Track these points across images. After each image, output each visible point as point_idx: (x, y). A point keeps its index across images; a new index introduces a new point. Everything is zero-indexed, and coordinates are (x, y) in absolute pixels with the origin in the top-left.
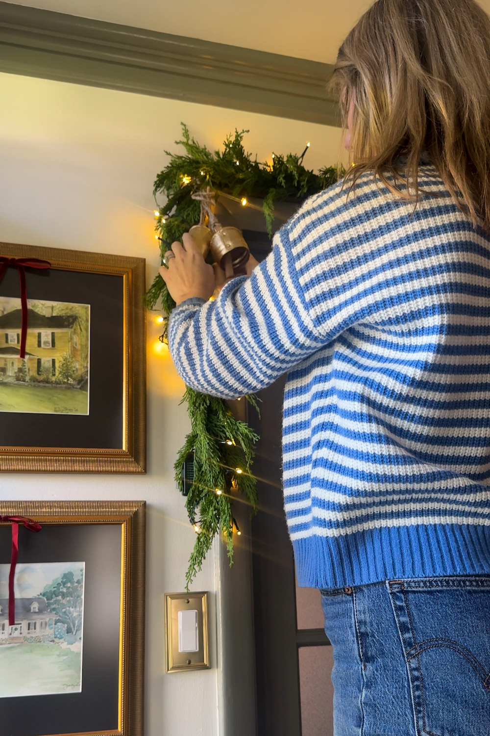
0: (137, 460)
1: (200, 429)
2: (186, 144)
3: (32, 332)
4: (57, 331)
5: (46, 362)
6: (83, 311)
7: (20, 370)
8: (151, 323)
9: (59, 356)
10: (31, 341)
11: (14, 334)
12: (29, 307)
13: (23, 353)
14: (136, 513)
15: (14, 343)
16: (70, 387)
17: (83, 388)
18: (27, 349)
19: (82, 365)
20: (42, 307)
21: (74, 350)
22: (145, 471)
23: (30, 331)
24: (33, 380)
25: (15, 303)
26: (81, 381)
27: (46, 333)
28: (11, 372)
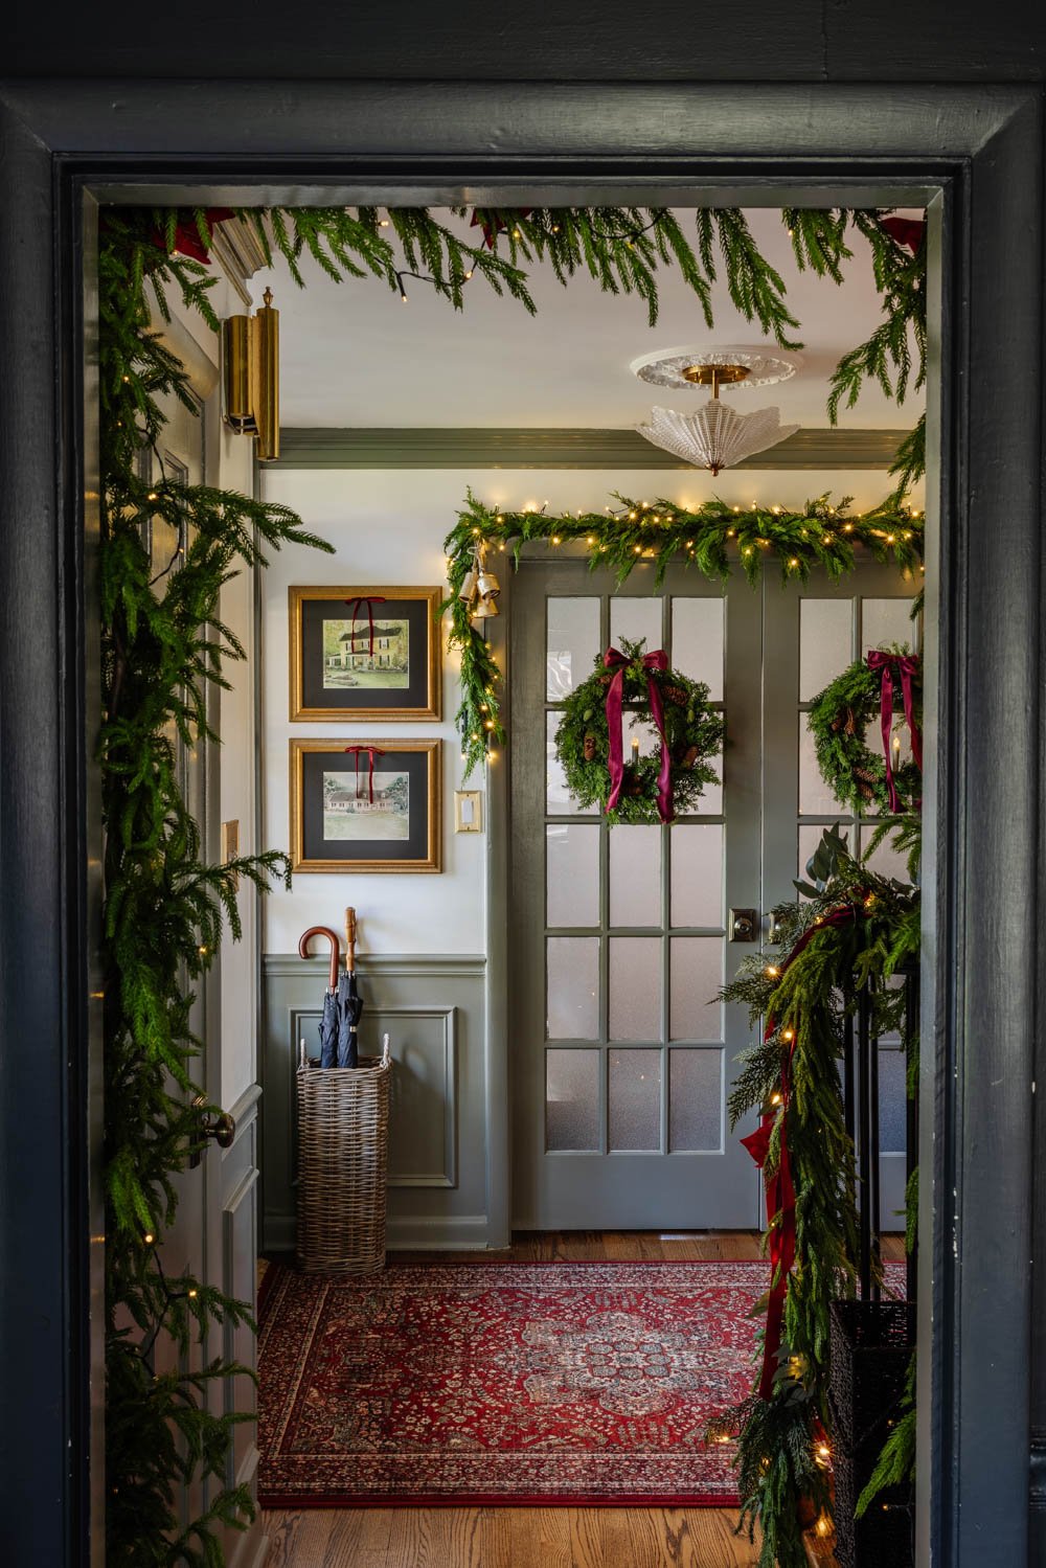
0: (437, 715)
1: (468, 699)
2: (470, 503)
3: (376, 640)
4: (390, 638)
5: (384, 658)
6: (404, 624)
7: (371, 663)
8: (445, 626)
9: (392, 652)
10: (376, 645)
11: (366, 641)
12: (374, 625)
13: (371, 653)
14: (436, 746)
15: (367, 648)
16: (398, 672)
17: (405, 672)
18: (374, 650)
19: (405, 658)
20: (381, 624)
21: (400, 649)
22: (442, 720)
23: (375, 639)
24: (378, 669)
25: (365, 624)
26: (404, 668)
27: (384, 640)
28: (366, 665)
